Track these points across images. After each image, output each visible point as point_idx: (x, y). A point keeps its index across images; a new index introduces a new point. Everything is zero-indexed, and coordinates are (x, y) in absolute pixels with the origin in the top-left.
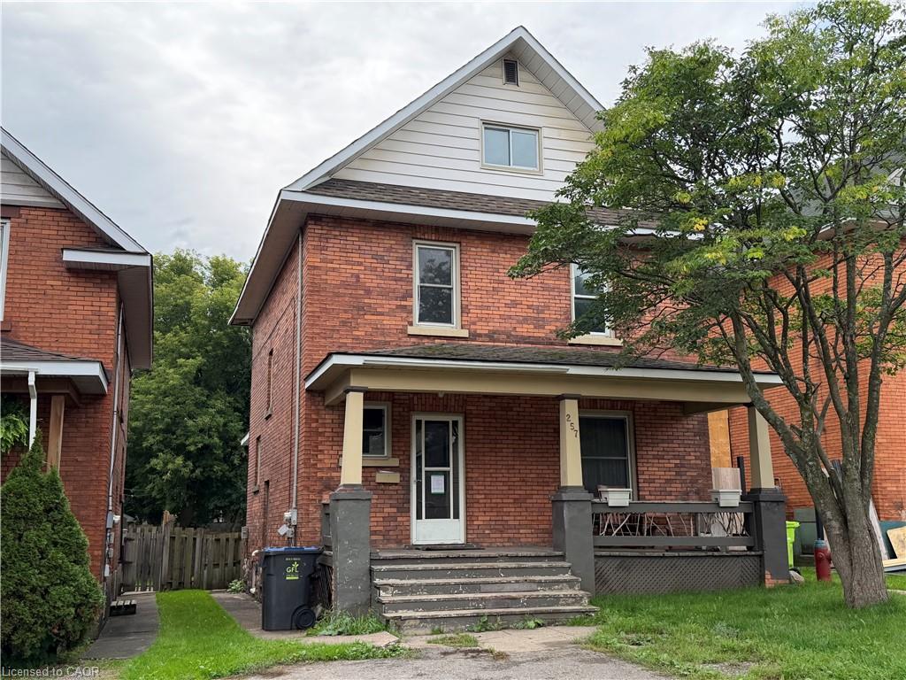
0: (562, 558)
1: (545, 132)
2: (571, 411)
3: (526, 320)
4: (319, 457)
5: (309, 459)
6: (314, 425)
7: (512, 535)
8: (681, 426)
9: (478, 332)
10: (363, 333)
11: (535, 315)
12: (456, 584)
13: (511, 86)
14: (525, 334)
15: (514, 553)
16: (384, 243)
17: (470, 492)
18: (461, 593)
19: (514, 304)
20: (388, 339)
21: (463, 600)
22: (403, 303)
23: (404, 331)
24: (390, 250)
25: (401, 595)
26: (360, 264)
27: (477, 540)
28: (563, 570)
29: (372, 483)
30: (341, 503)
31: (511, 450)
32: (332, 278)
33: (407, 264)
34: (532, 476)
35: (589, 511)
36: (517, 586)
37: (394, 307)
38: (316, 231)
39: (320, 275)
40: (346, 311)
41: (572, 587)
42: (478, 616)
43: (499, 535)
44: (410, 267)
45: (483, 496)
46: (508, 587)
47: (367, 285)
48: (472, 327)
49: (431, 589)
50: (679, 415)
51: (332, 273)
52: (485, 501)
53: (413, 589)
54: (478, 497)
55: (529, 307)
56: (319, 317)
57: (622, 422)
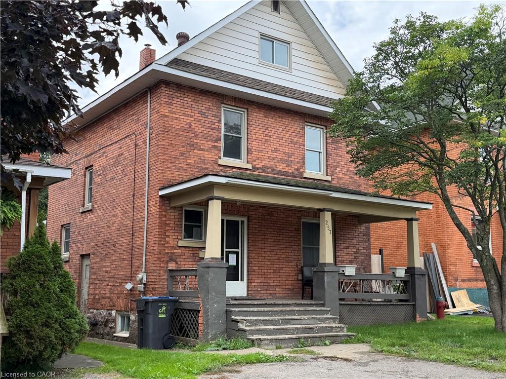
0: (323, 305)
1: (293, 45)
3: (282, 161)
4: (167, 239)
5: (161, 241)
6: (164, 219)
7: (272, 292)
8: (357, 230)
10: (193, 162)
11: (287, 158)
12: (278, 320)
13: (275, 14)
14: (281, 170)
16: (206, 104)
19: (276, 151)
20: (207, 166)
22: (216, 144)
23: (216, 162)
24: (208, 109)
25: (250, 326)
26: (192, 117)
27: (253, 294)
28: (326, 312)
32: (175, 124)
33: (218, 119)
35: (337, 278)
37: (211, 146)
38: (166, 92)
40: (183, 146)
41: (334, 322)
42: (299, 338)
43: (265, 292)
44: (220, 121)
46: (304, 321)
47: (196, 130)
48: (254, 163)
50: (356, 223)
51: (175, 121)
52: (258, 271)
53: (256, 323)
55: (284, 153)
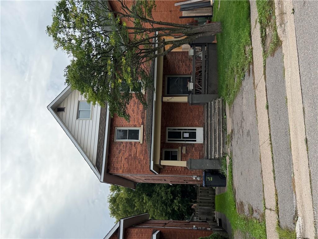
0: (207, 103)
1: (80, 99)
2: (166, 99)
3: (138, 107)
4: (178, 170)
5: (179, 173)
6: (169, 172)
7: (201, 113)
9: (142, 122)
10: (142, 157)
11: (137, 104)
12: (214, 136)
13: (65, 110)
14: (142, 108)
15: (206, 118)
16: (115, 150)
17: (189, 125)
18: (216, 135)
19: (133, 111)
20: (144, 149)
21: (218, 135)
22: (133, 145)
23: (142, 145)
24: (117, 149)
25: (217, 152)
26: (122, 158)
27: (202, 124)
28: (211, 104)
29: (186, 155)
30: (191, 167)
31: (177, 113)
32: (126, 166)
33: (121, 143)
34: (184, 107)
35: (195, 95)
36: (215, 119)
37: (134, 147)
38: (112, 170)
39: (125, 170)
40: (136, 162)
41: (216, 103)
42: (222, 131)
43: (201, 117)
44: (122, 142)
45: (190, 122)
46: (215, 121)
47: (128, 155)
48: (140, 124)
49: (215, 143)
50: (166, 61)
51: (125, 166)
52: (191, 121)
53: (215, 148)
54: (190, 123)
55: (134, 106)
56: (137, 170)
57: (169, 78)
